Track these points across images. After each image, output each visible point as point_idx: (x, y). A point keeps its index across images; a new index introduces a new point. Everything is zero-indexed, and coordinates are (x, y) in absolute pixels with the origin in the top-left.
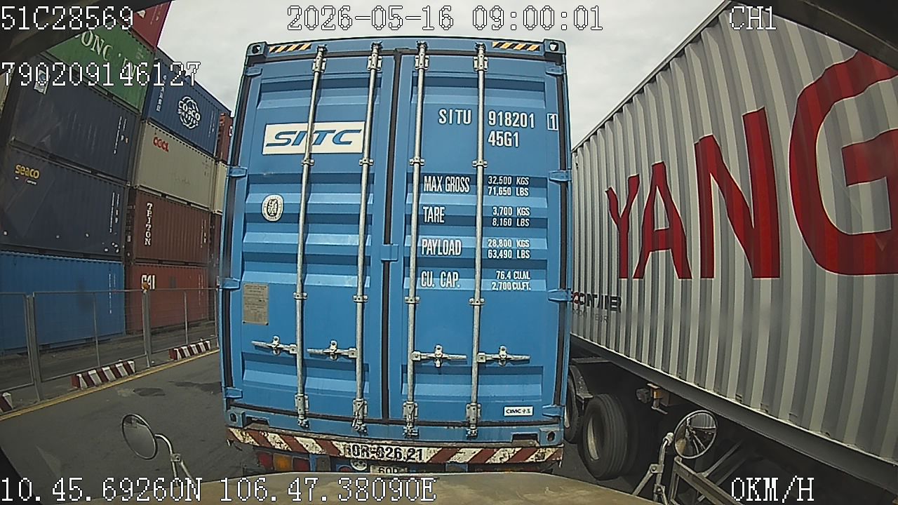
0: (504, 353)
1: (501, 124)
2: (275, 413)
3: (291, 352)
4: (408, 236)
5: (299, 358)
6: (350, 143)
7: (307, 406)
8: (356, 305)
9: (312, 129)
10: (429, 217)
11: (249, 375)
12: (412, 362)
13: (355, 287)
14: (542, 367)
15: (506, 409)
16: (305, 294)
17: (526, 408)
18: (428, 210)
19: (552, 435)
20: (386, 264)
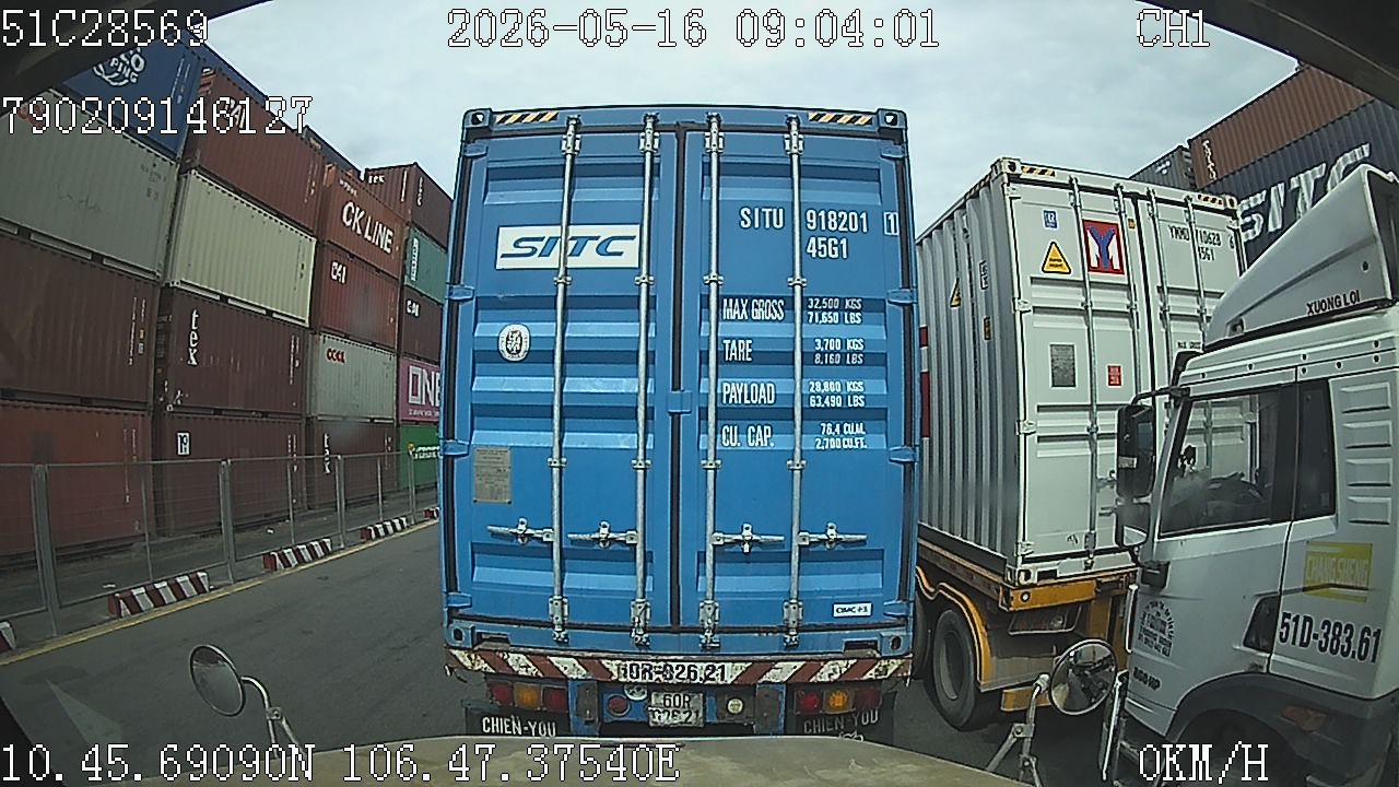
0: (833, 531)
1: (823, 228)
2: (519, 625)
3: (545, 539)
4: (704, 380)
5: (556, 546)
6: (620, 254)
7: (566, 613)
8: (636, 473)
9: (567, 235)
10: (732, 354)
11: (480, 574)
12: (711, 547)
13: (634, 450)
14: (883, 550)
15: (836, 606)
16: (564, 460)
17: (862, 605)
18: (730, 344)
19: (897, 641)
20: (675, 417)
